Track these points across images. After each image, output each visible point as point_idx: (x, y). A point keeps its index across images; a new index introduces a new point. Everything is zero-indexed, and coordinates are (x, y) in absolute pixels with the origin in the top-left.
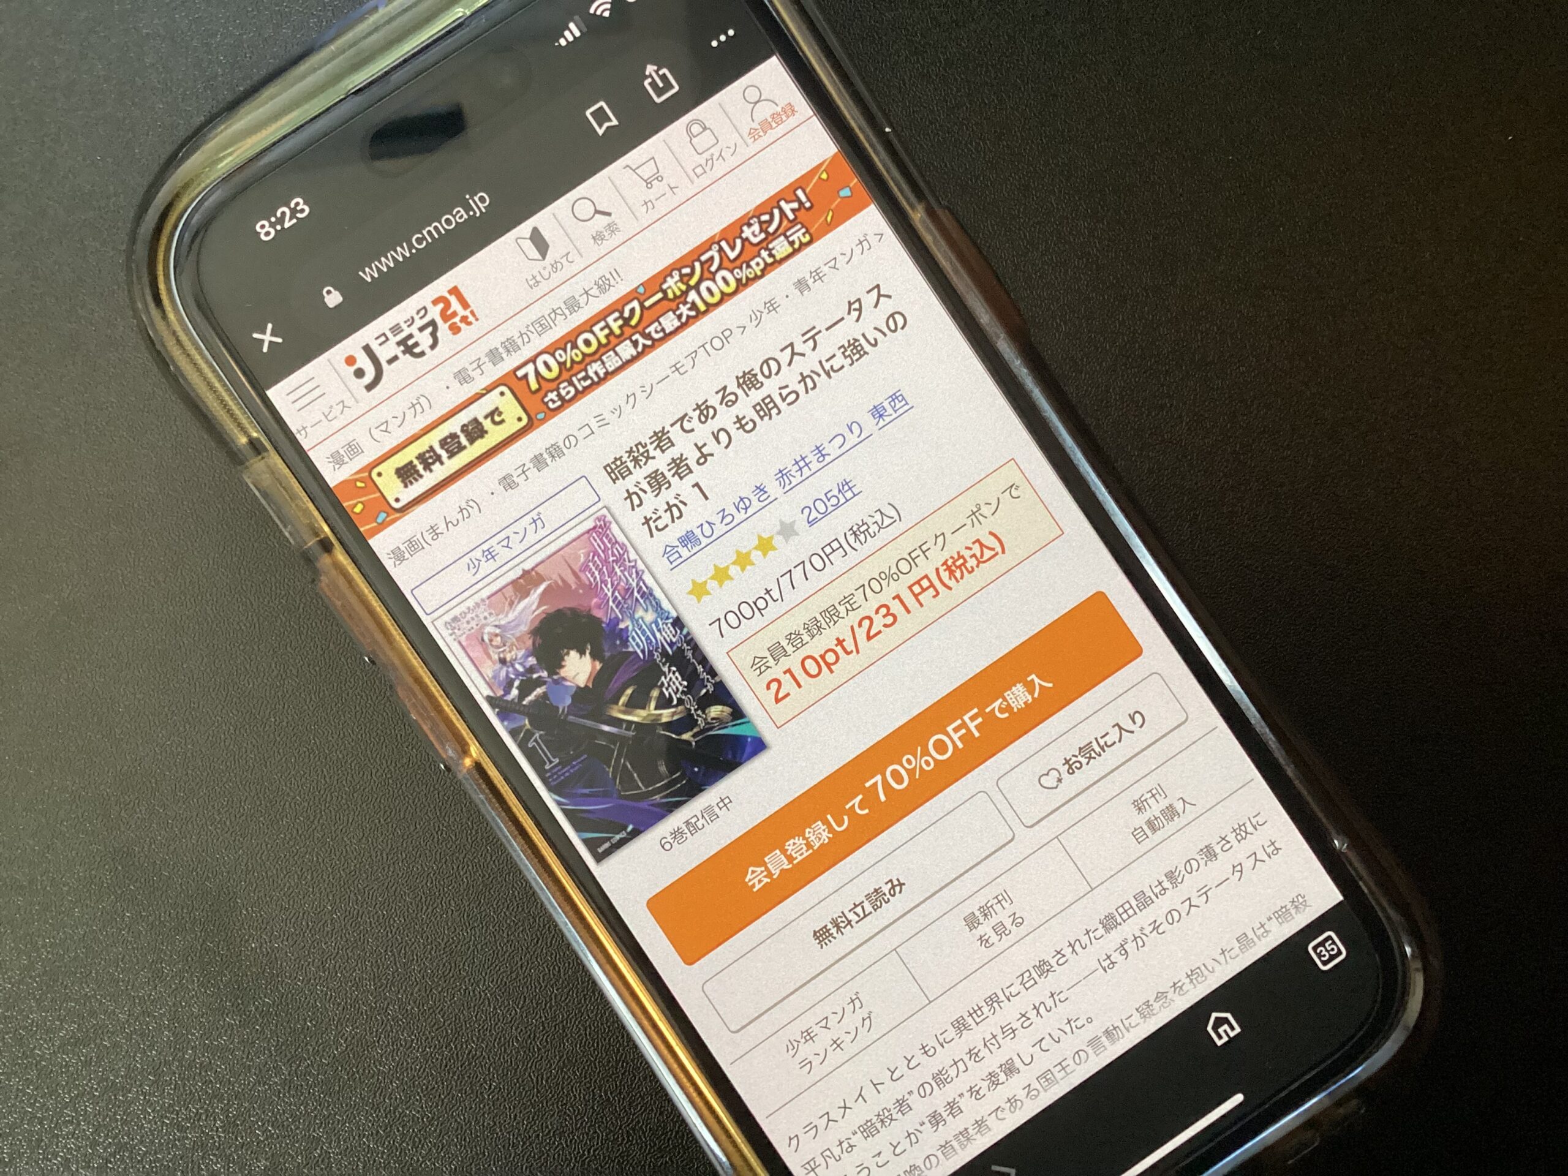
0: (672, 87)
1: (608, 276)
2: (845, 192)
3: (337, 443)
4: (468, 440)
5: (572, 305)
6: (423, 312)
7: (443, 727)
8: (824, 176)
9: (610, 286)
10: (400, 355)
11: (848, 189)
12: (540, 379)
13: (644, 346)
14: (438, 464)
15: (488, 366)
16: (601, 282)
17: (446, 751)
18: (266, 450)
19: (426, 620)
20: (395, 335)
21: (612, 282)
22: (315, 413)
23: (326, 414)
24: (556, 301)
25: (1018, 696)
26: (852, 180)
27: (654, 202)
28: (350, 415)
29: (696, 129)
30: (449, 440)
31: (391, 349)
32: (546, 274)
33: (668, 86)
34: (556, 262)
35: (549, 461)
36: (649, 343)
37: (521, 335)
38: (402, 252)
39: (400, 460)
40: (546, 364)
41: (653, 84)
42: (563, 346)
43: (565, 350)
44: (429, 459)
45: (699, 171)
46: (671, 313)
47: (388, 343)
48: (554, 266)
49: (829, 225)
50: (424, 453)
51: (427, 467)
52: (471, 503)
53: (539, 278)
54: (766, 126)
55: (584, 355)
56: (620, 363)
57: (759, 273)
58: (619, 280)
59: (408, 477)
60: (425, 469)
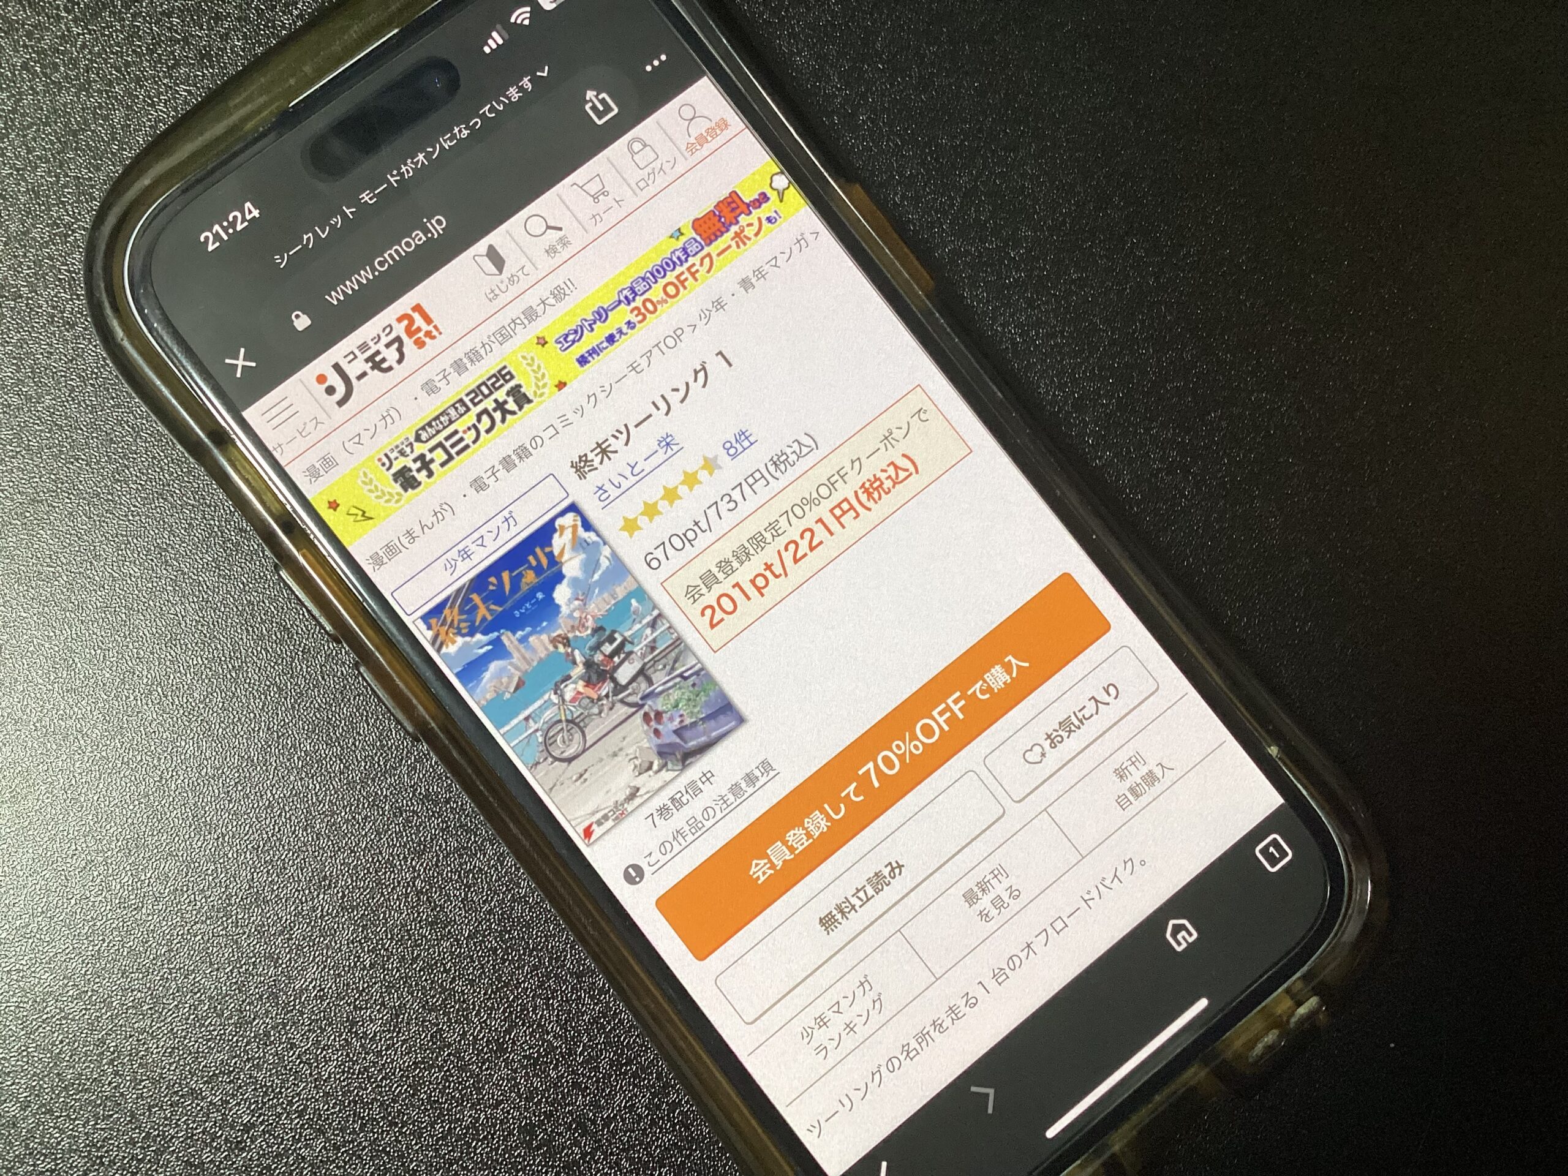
1: (563, 286)
6: (388, 330)
9: (565, 295)
10: (369, 371)
24: (515, 311)
31: (360, 365)
32: (504, 289)
37: (484, 346)
47: (355, 361)
48: (511, 279)
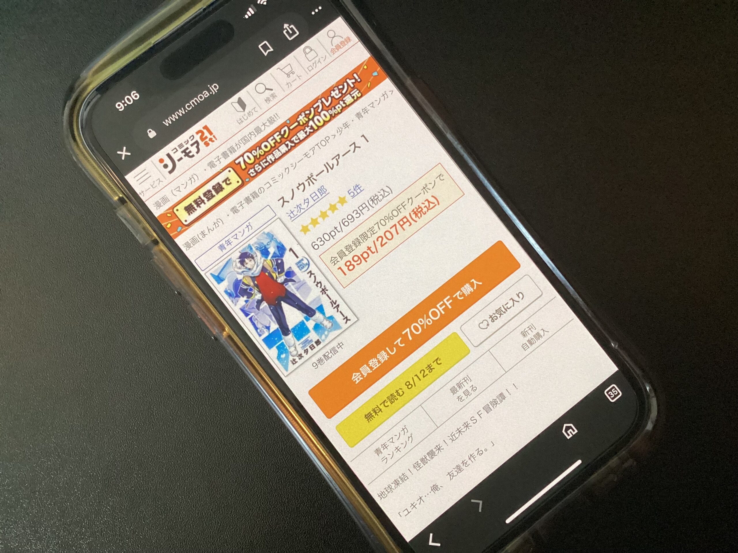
0: (296, 33)
2: (375, 74)
3: (157, 198)
4: (216, 192)
5: (258, 130)
7: (212, 320)
8: (365, 67)
11: (376, 72)
12: (246, 164)
13: (291, 146)
15: (223, 160)
16: (270, 119)
17: (215, 330)
18: (126, 202)
19: (202, 273)
20: (180, 149)
21: (275, 119)
22: (146, 185)
23: (152, 184)
26: (378, 68)
27: (292, 83)
28: (162, 185)
29: (308, 50)
30: (207, 193)
33: (294, 33)
35: (252, 199)
36: (293, 145)
38: (181, 112)
39: (186, 203)
41: (288, 32)
42: (255, 149)
44: (199, 202)
45: (310, 69)
46: (302, 131)
51: (198, 205)
52: (219, 220)
53: (243, 120)
54: (338, 47)
55: (265, 152)
56: (281, 154)
57: (340, 111)
58: (278, 118)
59: (190, 211)
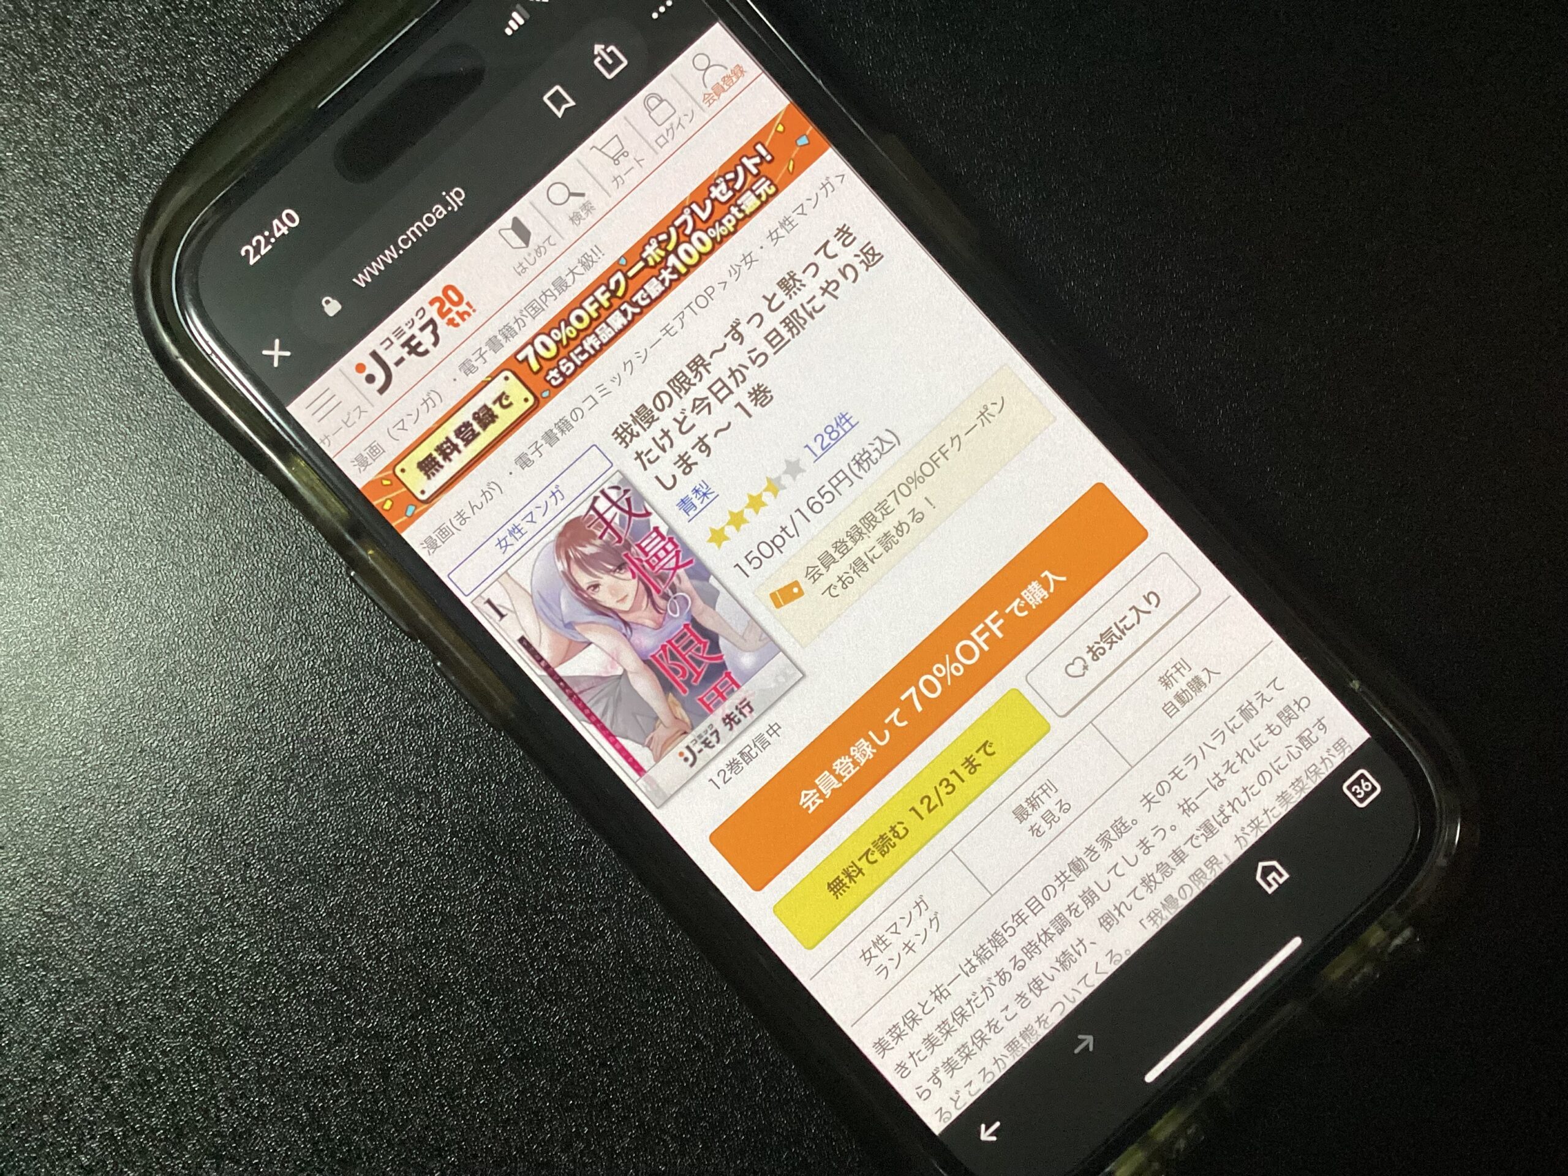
6: (421, 313)
9: (593, 262)
10: (406, 356)
14: (456, 453)
24: (546, 282)
25: (1035, 594)
31: (397, 351)
32: (532, 262)
34: (539, 247)
37: (517, 321)
40: (544, 345)
43: (559, 329)
47: (393, 346)
48: (538, 251)
49: (792, 174)
50: (442, 445)
60: (444, 459)
